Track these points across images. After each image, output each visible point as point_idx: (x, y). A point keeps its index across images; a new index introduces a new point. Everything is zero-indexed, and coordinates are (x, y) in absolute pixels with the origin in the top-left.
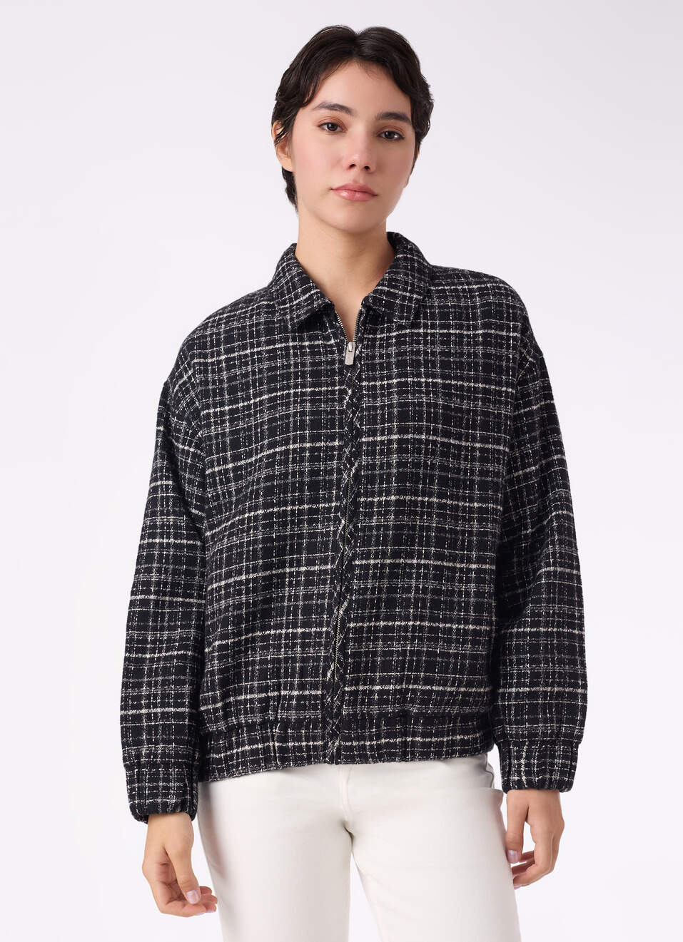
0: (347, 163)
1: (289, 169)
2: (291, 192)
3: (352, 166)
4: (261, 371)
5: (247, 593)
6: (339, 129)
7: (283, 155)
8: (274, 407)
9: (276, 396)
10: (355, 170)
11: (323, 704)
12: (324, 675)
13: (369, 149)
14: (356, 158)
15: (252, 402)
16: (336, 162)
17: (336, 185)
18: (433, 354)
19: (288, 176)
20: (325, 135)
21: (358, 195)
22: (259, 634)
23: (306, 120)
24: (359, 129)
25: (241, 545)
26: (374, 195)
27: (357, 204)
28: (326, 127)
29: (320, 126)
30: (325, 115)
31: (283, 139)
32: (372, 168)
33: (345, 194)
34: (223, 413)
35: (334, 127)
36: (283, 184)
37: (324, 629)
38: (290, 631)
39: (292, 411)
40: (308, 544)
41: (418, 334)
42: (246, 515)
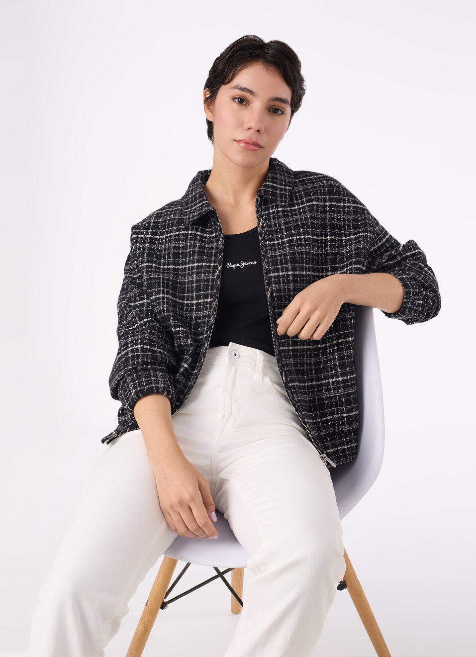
0: (246, 127)
1: (211, 120)
2: (210, 133)
3: (250, 128)
6: (245, 103)
7: (208, 110)
10: (251, 131)
13: (261, 120)
14: (252, 124)
16: (240, 124)
17: (238, 138)
18: (306, 219)
19: (210, 124)
20: (235, 105)
21: (251, 147)
23: (225, 93)
24: (257, 104)
26: (261, 147)
27: (250, 152)
28: (236, 100)
29: (234, 99)
30: (238, 93)
31: (210, 101)
32: (261, 132)
33: (242, 145)
35: (242, 101)
36: (206, 127)
41: (295, 210)
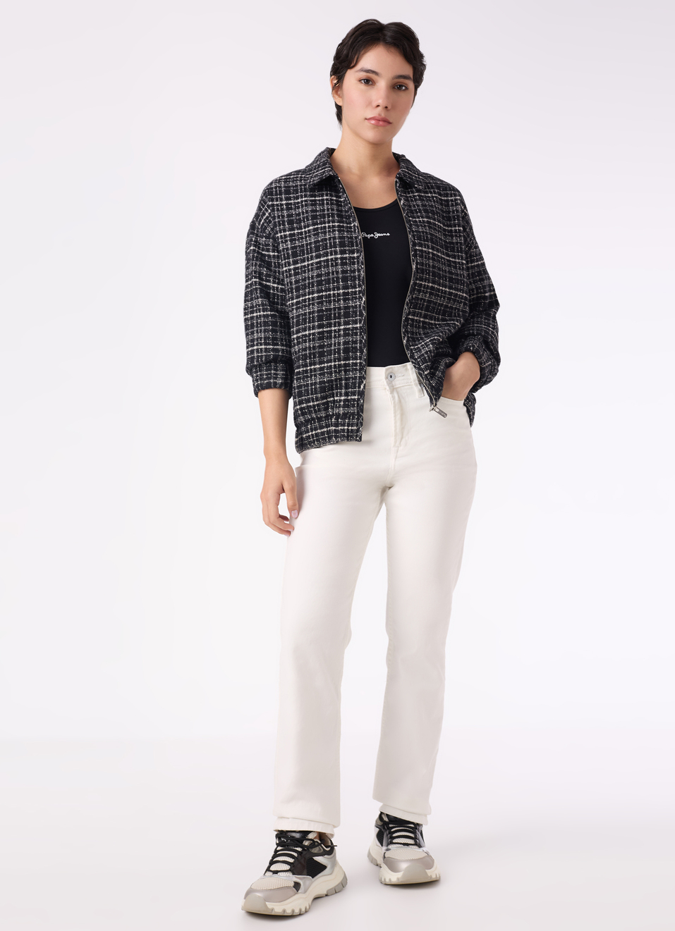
0: (375, 104)
1: (339, 104)
2: (339, 116)
3: (378, 106)
4: (307, 212)
5: (310, 341)
6: (370, 83)
7: (335, 96)
8: (317, 234)
9: (318, 228)
10: (379, 108)
11: (358, 404)
12: (359, 387)
13: (388, 97)
14: (380, 102)
15: (303, 230)
16: (369, 104)
17: (369, 117)
19: (339, 108)
20: (362, 86)
21: (381, 123)
22: (318, 366)
23: (351, 77)
24: (382, 84)
25: (305, 314)
26: (390, 123)
27: (380, 128)
28: (363, 81)
29: (360, 81)
30: (363, 75)
31: (337, 87)
32: (389, 108)
33: (373, 122)
34: (285, 236)
35: (368, 82)
36: (335, 110)
37: (358, 361)
38: (337, 363)
39: (328, 237)
40: (344, 313)
42: (307, 297)
